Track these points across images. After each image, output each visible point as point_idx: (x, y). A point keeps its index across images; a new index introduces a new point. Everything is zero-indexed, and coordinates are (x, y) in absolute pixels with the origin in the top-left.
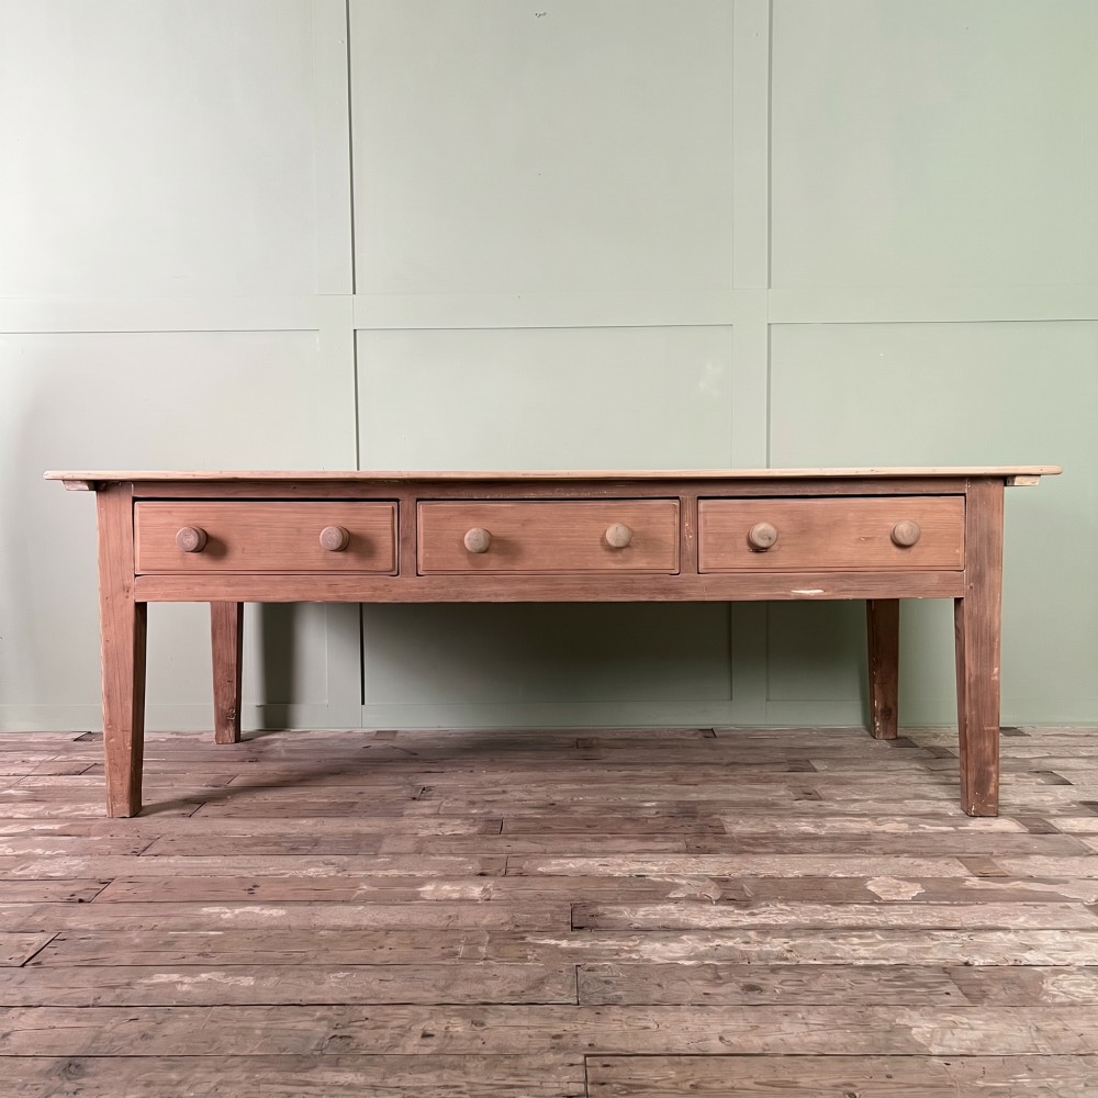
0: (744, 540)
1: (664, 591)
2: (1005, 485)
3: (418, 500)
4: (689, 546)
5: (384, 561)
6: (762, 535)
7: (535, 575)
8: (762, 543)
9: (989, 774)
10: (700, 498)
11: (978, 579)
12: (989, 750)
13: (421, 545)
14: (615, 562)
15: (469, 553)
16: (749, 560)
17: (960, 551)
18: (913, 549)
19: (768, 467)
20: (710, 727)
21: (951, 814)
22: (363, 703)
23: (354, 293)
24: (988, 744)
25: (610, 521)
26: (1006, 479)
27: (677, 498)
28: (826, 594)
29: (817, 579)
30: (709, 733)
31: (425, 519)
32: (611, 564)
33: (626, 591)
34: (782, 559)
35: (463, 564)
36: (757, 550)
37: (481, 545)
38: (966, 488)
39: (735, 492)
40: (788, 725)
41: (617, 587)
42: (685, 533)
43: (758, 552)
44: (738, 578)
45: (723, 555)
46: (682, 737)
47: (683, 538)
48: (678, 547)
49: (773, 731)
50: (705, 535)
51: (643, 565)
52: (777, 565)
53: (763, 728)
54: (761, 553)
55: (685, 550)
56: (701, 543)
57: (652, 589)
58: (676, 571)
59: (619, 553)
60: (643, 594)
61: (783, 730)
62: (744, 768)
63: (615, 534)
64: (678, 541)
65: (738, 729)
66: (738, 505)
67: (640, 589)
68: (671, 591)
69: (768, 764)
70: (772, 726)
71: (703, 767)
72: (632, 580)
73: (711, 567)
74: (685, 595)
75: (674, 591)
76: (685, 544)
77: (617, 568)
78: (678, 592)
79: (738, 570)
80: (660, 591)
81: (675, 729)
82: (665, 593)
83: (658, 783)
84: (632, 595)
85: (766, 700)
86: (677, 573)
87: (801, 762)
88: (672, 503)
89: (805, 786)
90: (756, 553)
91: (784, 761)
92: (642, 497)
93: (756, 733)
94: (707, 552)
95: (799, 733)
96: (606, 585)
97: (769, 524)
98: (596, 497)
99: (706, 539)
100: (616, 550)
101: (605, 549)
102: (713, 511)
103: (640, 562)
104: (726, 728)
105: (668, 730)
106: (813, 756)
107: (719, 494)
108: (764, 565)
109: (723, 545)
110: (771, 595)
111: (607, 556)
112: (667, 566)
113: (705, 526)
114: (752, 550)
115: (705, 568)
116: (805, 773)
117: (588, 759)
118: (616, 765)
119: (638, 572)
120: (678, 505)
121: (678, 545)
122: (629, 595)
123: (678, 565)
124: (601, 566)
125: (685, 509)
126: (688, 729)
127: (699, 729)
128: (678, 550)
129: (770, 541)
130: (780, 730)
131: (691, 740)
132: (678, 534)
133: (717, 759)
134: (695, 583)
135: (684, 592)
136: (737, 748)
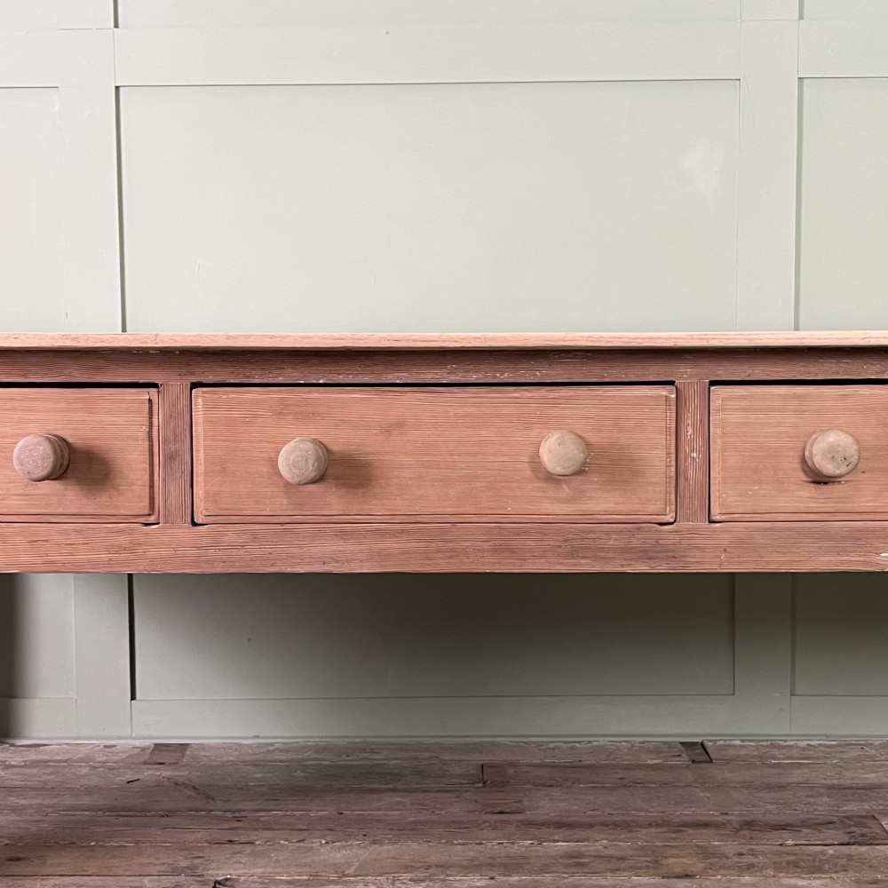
0: (797, 465)
1: (645, 554)
3: (195, 385)
4: (693, 474)
5: (131, 498)
6: (832, 454)
7: (411, 524)
8: (829, 468)
10: (713, 383)
13: (199, 468)
14: (560, 501)
15: (288, 484)
16: (805, 497)
19: (797, 329)
20: (698, 740)
22: (133, 697)
23: (116, 26)
25: (548, 423)
27: (671, 383)
30: (698, 752)
31: (207, 421)
32: (551, 505)
33: (575, 553)
35: (276, 504)
36: (820, 479)
37: (310, 471)
39: (778, 372)
40: (827, 736)
41: (560, 547)
42: (685, 448)
43: (819, 483)
44: (784, 529)
45: (756, 488)
46: (656, 761)
47: (682, 456)
48: (673, 474)
49: (803, 749)
50: (723, 450)
51: (609, 505)
52: (857, 506)
53: (786, 741)
54: (826, 486)
55: (686, 479)
56: (716, 466)
57: (625, 551)
58: (669, 518)
59: (564, 486)
60: (610, 558)
61: (820, 745)
62: (768, 835)
63: (555, 450)
64: (674, 463)
65: (747, 743)
66: (785, 397)
67: (602, 550)
68: (661, 555)
69: (808, 827)
70: (801, 738)
71: (698, 831)
72: (588, 534)
73: (733, 510)
74: (687, 562)
75: (665, 554)
76: (686, 468)
77: (561, 512)
78: (674, 557)
79: (783, 517)
80: (639, 555)
81: (643, 742)
82: (650, 558)
83: (627, 874)
84: (588, 561)
85: (792, 695)
86: (672, 520)
87: (865, 821)
88: (663, 391)
89: (882, 881)
90: (816, 485)
91: (835, 819)
92: (606, 380)
93: (776, 752)
94: (726, 483)
95: (847, 752)
96: (540, 543)
97: (846, 435)
98: (523, 381)
99: (724, 460)
100: (559, 480)
101: (539, 478)
102: (738, 407)
103: (603, 502)
104: (725, 741)
105: (633, 746)
106: (881, 807)
107: (749, 376)
108: (831, 506)
109: (756, 471)
110: (842, 562)
111: (543, 491)
112: (652, 508)
113: (724, 434)
114: (808, 479)
115: (724, 512)
116: (878, 847)
117: (502, 813)
118: (549, 827)
119: (598, 519)
120: (674, 396)
121: (673, 469)
122: (583, 561)
123: (673, 507)
124: (531, 508)
125: (686, 403)
126: (663, 743)
127: (681, 743)
128: (673, 481)
129: (846, 463)
130: (814, 746)
131: (672, 767)
132: (673, 451)
133: (718, 813)
134: (704, 539)
135: (684, 556)
136: (749, 786)
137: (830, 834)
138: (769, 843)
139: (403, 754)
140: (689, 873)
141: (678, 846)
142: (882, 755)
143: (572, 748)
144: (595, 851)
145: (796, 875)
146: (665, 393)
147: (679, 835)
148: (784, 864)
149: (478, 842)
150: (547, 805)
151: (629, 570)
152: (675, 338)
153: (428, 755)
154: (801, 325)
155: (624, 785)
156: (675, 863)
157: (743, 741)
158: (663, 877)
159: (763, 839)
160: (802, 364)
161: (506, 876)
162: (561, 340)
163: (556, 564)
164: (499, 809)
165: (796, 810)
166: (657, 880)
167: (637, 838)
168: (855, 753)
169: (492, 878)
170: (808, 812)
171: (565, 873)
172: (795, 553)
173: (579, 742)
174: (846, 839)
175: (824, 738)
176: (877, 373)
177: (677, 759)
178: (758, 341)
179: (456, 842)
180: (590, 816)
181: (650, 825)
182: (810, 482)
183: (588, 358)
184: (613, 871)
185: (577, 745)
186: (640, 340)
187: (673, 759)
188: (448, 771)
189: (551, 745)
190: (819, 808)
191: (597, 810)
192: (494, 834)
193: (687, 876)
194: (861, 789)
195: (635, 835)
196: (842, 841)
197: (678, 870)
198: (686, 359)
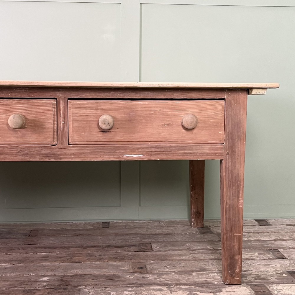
0: (96, 126)
1: (47, 155)
2: (248, 95)
4: (63, 129)
6: (104, 122)
8: (103, 127)
9: (237, 260)
10: (69, 99)
11: (232, 149)
12: (236, 248)
14: (17, 137)
16: (99, 136)
17: (222, 132)
18: (195, 131)
19: (140, 81)
20: (109, 221)
21: (215, 283)
24: (236, 244)
25: (12, 111)
26: (248, 90)
27: (56, 99)
28: (144, 157)
29: (138, 149)
30: (106, 225)
32: (14, 139)
33: (23, 155)
34: (119, 136)
38: (226, 96)
39: (90, 96)
40: (150, 219)
41: (18, 153)
42: (60, 120)
43: (104, 132)
44: (92, 147)
45: (83, 133)
46: (91, 228)
47: (59, 122)
48: (56, 129)
49: (141, 223)
50: (72, 121)
51: (34, 139)
52: (115, 140)
53: (136, 221)
54: (106, 133)
55: (60, 130)
56: (70, 126)
57: (40, 154)
58: (55, 143)
59: (19, 133)
60: (35, 157)
61: (146, 222)
62: (113, 249)
63: (13, 120)
64: (56, 125)
65: (124, 222)
66: (92, 104)
67: (32, 154)
68: (52, 155)
69: (127, 246)
70: (141, 220)
71: (91, 249)
72: (28, 148)
73: (76, 141)
74: (61, 158)
75: (53, 155)
76: (60, 127)
77: (18, 141)
78: (57, 156)
79: (92, 143)
80: (45, 155)
81: (90, 222)
82: (49, 156)
83: (59, 262)
84: (28, 157)
85: (139, 206)
86: (55, 144)
87: (146, 244)
88: (52, 101)
89: (142, 262)
90: (103, 133)
91: (137, 244)
92: (33, 97)
93: (131, 224)
94: (73, 132)
95: (154, 224)
96: (11, 152)
97: (109, 116)
98: (5, 97)
99: (73, 124)
100: (17, 130)
101: (10, 130)
102: (77, 107)
103: (32, 138)
104: (117, 221)
105: (86, 223)
106: (155, 240)
107: (81, 97)
108: (107, 140)
109: (83, 128)
110: (111, 158)
111: (12, 134)
112: (49, 140)
113: (73, 116)
114: (100, 131)
115: (73, 141)
116: (146, 252)
117: (30, 244)
118: (42, 249)
119: (31, 144)
120: (55, 103)
121: (56, 127)
122: (26, 158)
123: (56, 140)
124: (8, 140)
125: (60, 105)
126: (97, 222)
127: (102, 222)
128: (56, 131)
129: (109, 125)
130: (144, 222)
131: (95, 229)
132: (56, 121)
133: (101, 243)
134: (67, 150)
135: (60, 156)
136: (116, 235)
137: (133, 249)
138: (112, 252)
139: (7, 227)
140: (81, 261)
141: (82, 253)
142: (165, 225)
143: (65, 224)
144: (53, 255)
145: (115, 261)
146: (52, 102)
147: (84, 250)
148: (112, 258)
149: (16, 253)
150: (46, 242)
151: (42, 160)
152: (51, 83)
153: (15, 227)
154: (142, 80)
155: (76, 235)
156: (77, 259)
157: (122, 221)
158: (71, 263)
159: (110, 251)
160: (98, 93)
161: (19, 264)
162: (11, 83)
163: (17, 158)
164: (29, 243)
165: (127, 241)
166: (69, 264)
167: (69, 251)
168: (156, 224)
169: (13, 264)
170: (130, 242)
171: (39, 262)
172: (97, 155)
173: (69, 223)
174: (137, 250)
175: (149, 220)
176: (122, 96)
177: (98, 227)
178: (78, 85)
179: (9, 254)
180: (59, 245)
181: (76, 247)
182: (101, 132)
183: (27, 90)
184: (55, 261)
185: (68, 223)
186: (38, 83)
187: (97, 227)
188: (19, 232)
189: (59, 224)
190: (135, 241)
191: (62, 243)
192: (23, 251)
193: (80, 262)
194: (152, 235)
195: (69, 250)
196: (136, 251)
197: (77, 261)
198: (60, 91)
